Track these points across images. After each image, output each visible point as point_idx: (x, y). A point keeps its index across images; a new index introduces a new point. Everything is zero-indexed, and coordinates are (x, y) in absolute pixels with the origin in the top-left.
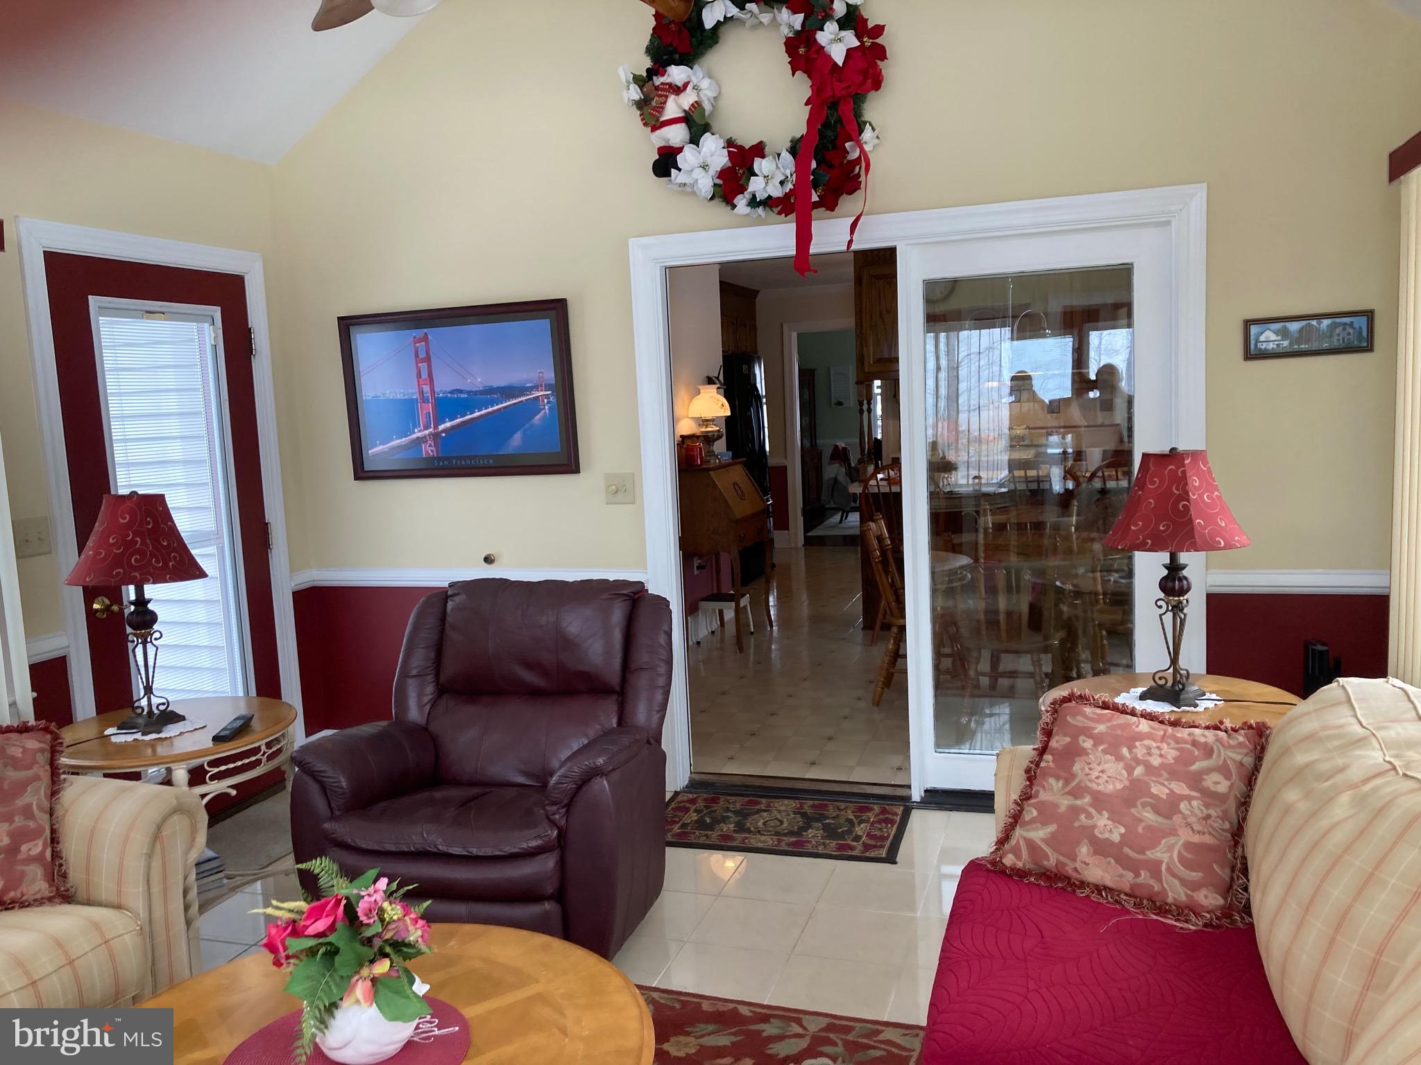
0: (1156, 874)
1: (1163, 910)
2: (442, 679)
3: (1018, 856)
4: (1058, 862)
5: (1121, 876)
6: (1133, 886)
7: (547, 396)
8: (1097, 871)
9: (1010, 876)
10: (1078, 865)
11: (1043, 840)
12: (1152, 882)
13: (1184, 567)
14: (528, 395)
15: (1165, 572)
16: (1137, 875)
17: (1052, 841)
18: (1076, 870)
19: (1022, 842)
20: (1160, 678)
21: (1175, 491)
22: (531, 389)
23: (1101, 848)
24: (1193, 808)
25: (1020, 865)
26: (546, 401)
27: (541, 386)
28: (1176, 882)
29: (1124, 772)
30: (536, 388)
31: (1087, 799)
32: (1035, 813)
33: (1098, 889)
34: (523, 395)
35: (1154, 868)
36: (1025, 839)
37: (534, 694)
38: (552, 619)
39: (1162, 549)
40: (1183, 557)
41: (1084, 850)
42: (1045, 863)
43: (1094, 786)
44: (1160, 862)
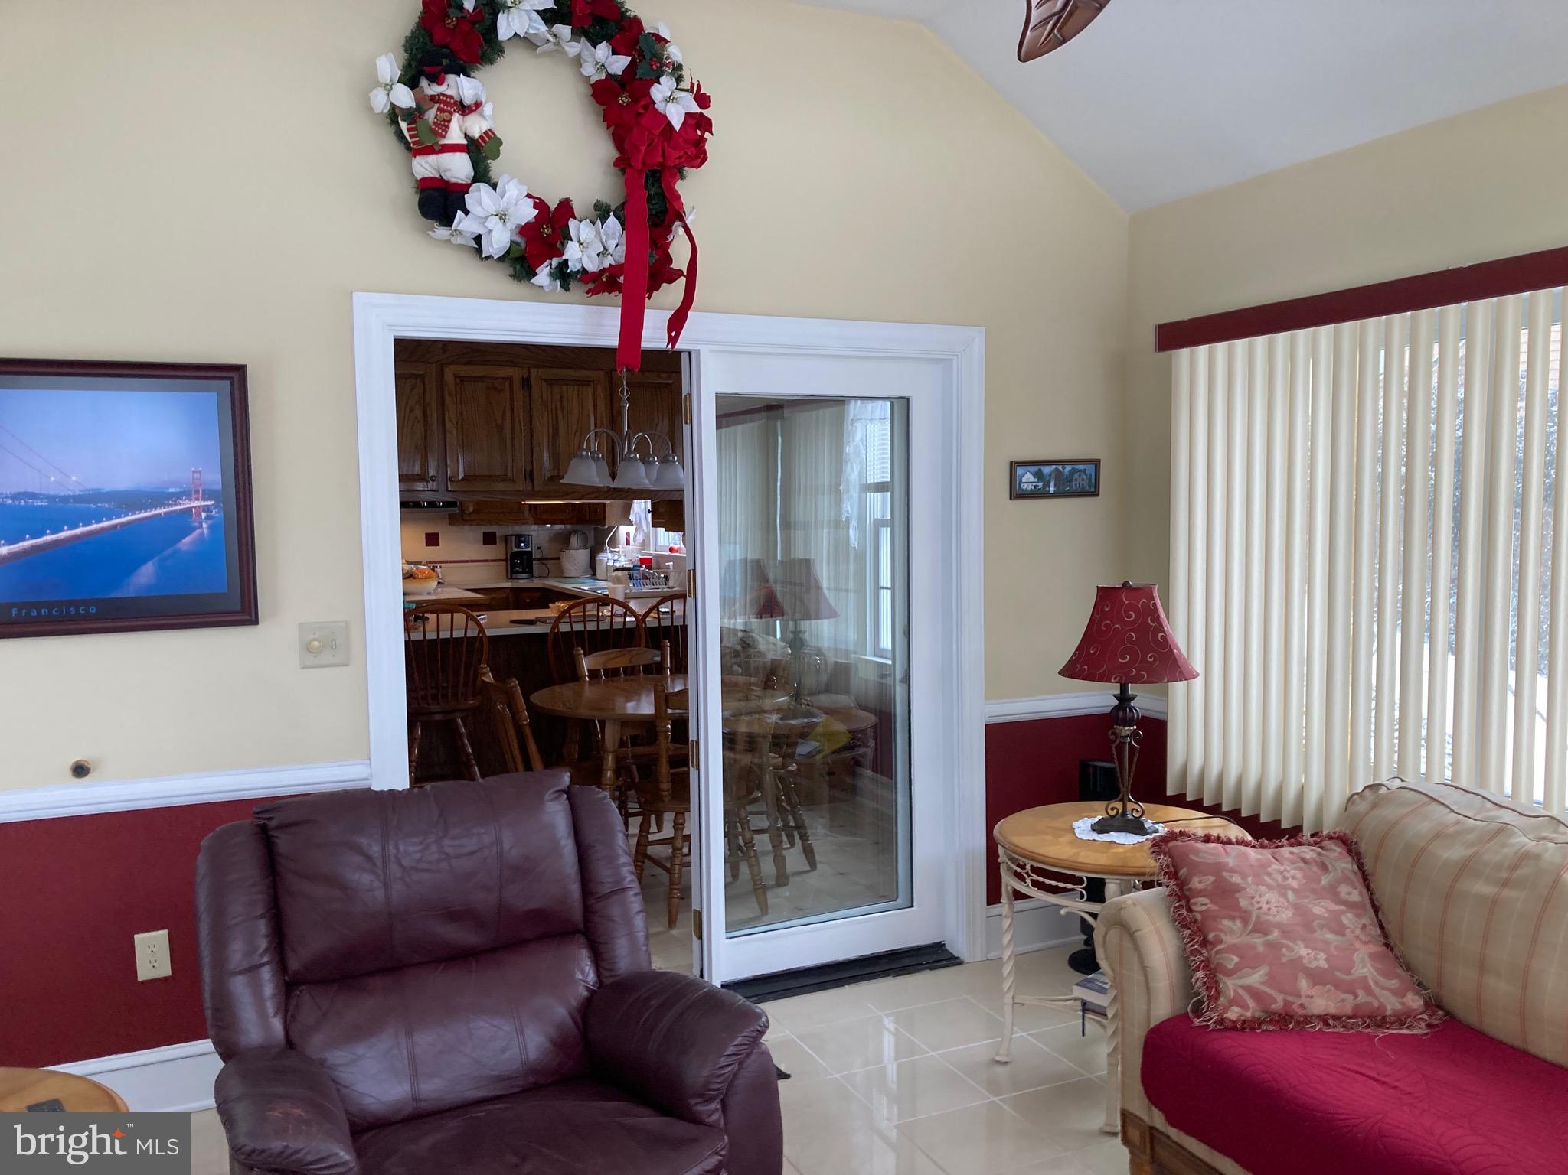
0: (1368, 991)
1: (1382, 1022)
3: (1244, 1006)
4: (1287, 1003)
5: (1343, 1000)
6: (1356, 1007)
7: (207, 509)
8: (1321, 1002)
9: (1243, 1029)
10: (1303, 1000)
11: (1264, 983)
12: (1369, 999)
14: (169, 505)
15: (1116, 702)
16: (1356, 997)
17: (1271, 980)
18: (1302, 1006)
19: (1241, 992)
20: (1112, 809)
22: (176, 497)
23: (1318, 978)
24: (1348, 919)
25: (1249, 1014)
26: (203, 515)
27: (197, 492)
28: (1387, 993)
29: (1282, 899)
30: (188, 494)
31: (1276, 933)
32: (1236, 959)
33: (1324, 1019)
34: (164, 505)
35: (1363, 982)
36: (1242, 987)
41: (1303, 984)
42: (1273, 1006)
43: (1277, 919)
44: (1365, 978)
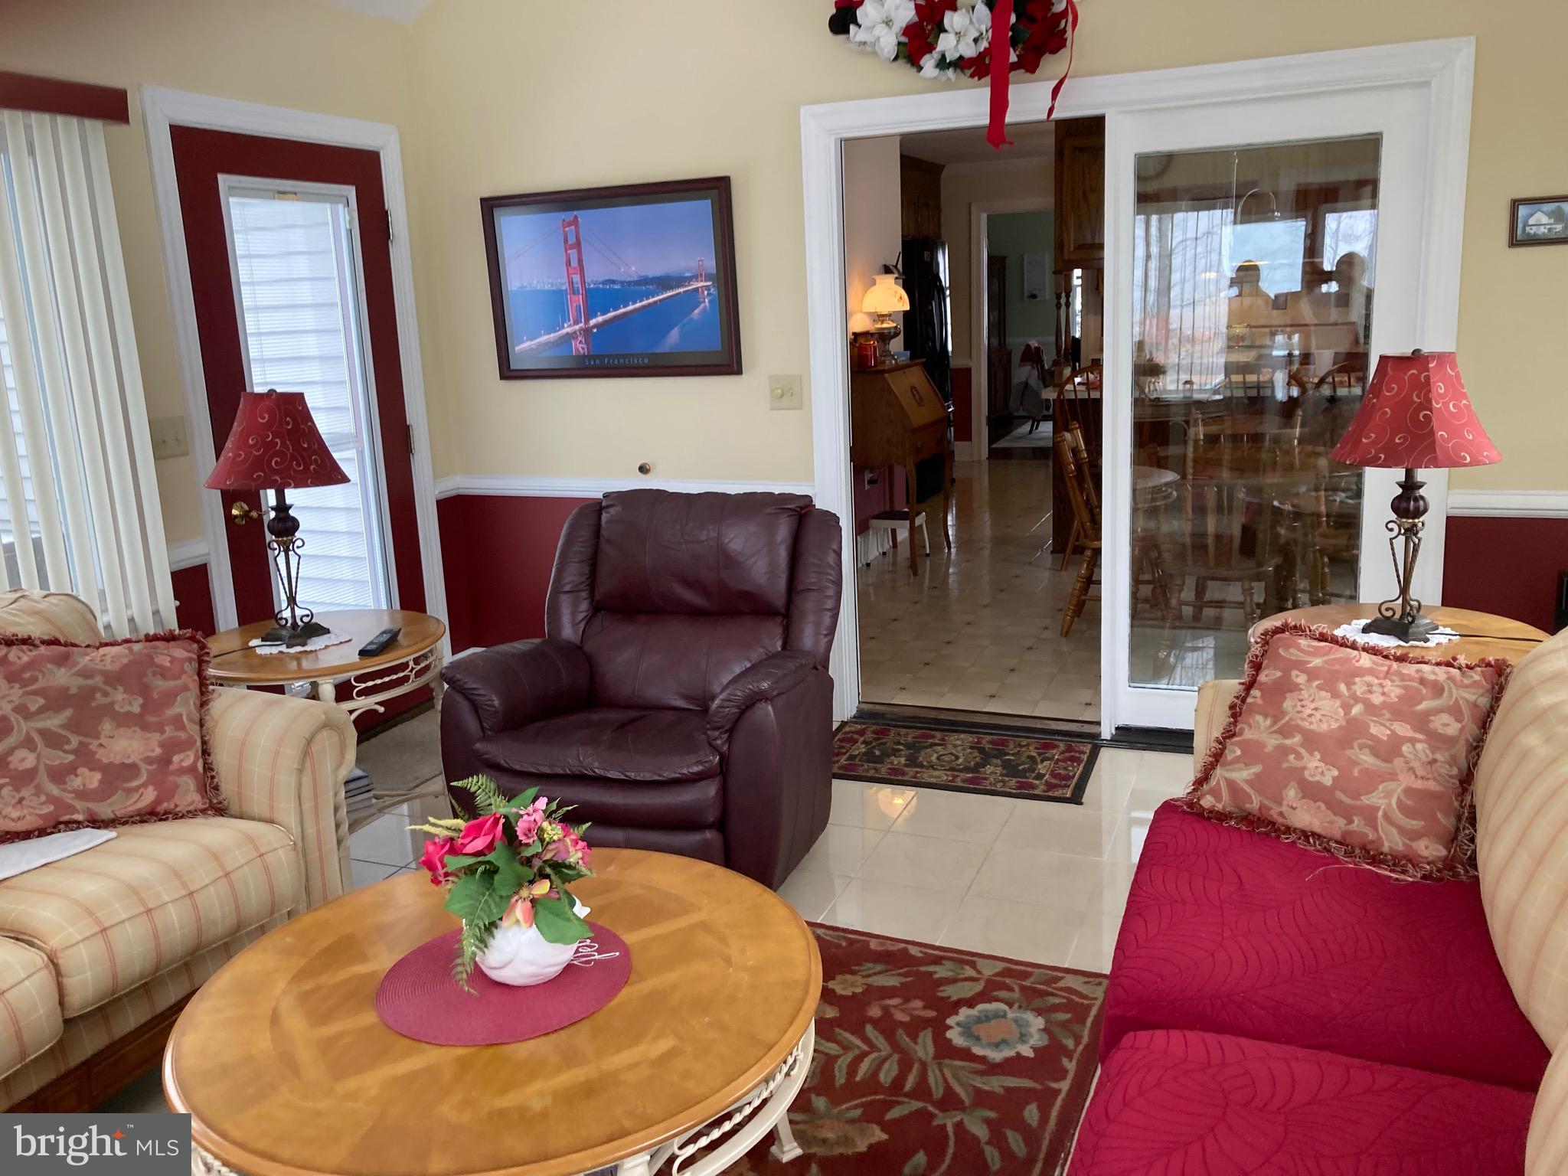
0: (1372, 822)
1: (1376, 859)
2: (597, 597)
3: (1218, 798)
4: (1262, 807)
5: (1332, 823)
6: (1345, 834)
7: (708, 288)
8: (1305, 816)
9: (1209, 819)
10: (1284, 809)
11: (1246, 781)
12: (1367, 830)
13: (1421, 486)
14: (686, 286)
15: (1400, 491)
16: (1351, 822)
17: (1255, 782)
18: (1281, 814)
19: (1223, 784)
20: (1387, 610)
21: (1416, 399)
22: (690, 279)
23: (1312, 792)
24: (1417, 751)
25: (1219, 807)
26: (706, 293)
27: (701, 275)
28: (1394, 831)
29: (1340, 710)
30: (695, 277)
31: (1297, 739)
32: (1239, 752)
33: (1305, 835)
34: (683, 286)
35: (1370, 815)
36: (1226, 779)
37: (696, 614)
38: (714, 535)
39: (1396, 465)
40: (1421, 474)
41: (1291, 794)
42: (1248, 806)
43: (1305, 724)
44: (1378, 808)
